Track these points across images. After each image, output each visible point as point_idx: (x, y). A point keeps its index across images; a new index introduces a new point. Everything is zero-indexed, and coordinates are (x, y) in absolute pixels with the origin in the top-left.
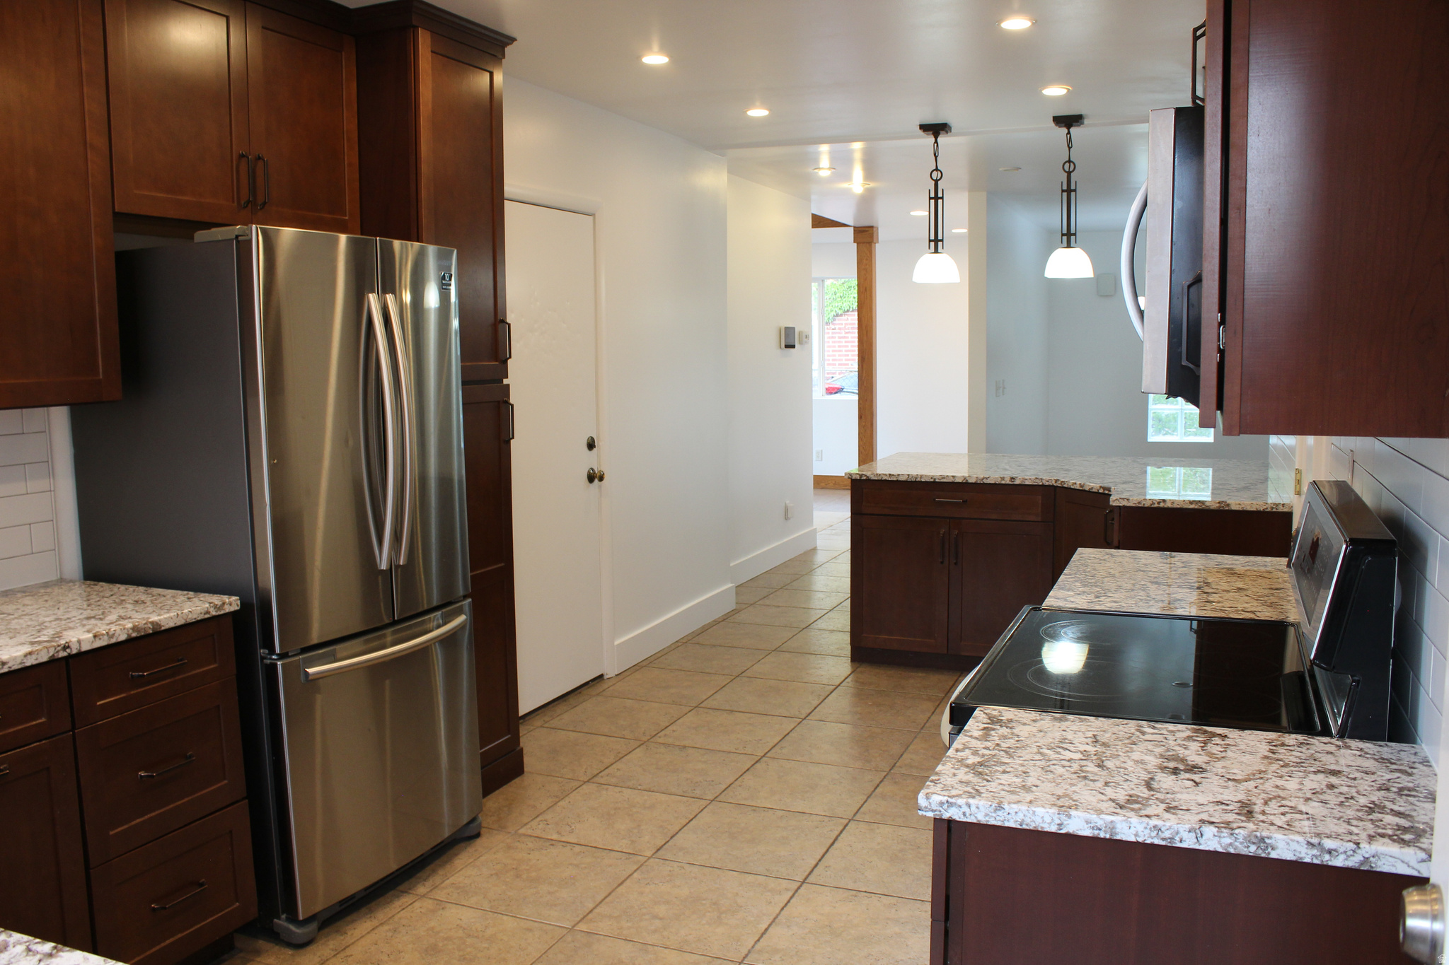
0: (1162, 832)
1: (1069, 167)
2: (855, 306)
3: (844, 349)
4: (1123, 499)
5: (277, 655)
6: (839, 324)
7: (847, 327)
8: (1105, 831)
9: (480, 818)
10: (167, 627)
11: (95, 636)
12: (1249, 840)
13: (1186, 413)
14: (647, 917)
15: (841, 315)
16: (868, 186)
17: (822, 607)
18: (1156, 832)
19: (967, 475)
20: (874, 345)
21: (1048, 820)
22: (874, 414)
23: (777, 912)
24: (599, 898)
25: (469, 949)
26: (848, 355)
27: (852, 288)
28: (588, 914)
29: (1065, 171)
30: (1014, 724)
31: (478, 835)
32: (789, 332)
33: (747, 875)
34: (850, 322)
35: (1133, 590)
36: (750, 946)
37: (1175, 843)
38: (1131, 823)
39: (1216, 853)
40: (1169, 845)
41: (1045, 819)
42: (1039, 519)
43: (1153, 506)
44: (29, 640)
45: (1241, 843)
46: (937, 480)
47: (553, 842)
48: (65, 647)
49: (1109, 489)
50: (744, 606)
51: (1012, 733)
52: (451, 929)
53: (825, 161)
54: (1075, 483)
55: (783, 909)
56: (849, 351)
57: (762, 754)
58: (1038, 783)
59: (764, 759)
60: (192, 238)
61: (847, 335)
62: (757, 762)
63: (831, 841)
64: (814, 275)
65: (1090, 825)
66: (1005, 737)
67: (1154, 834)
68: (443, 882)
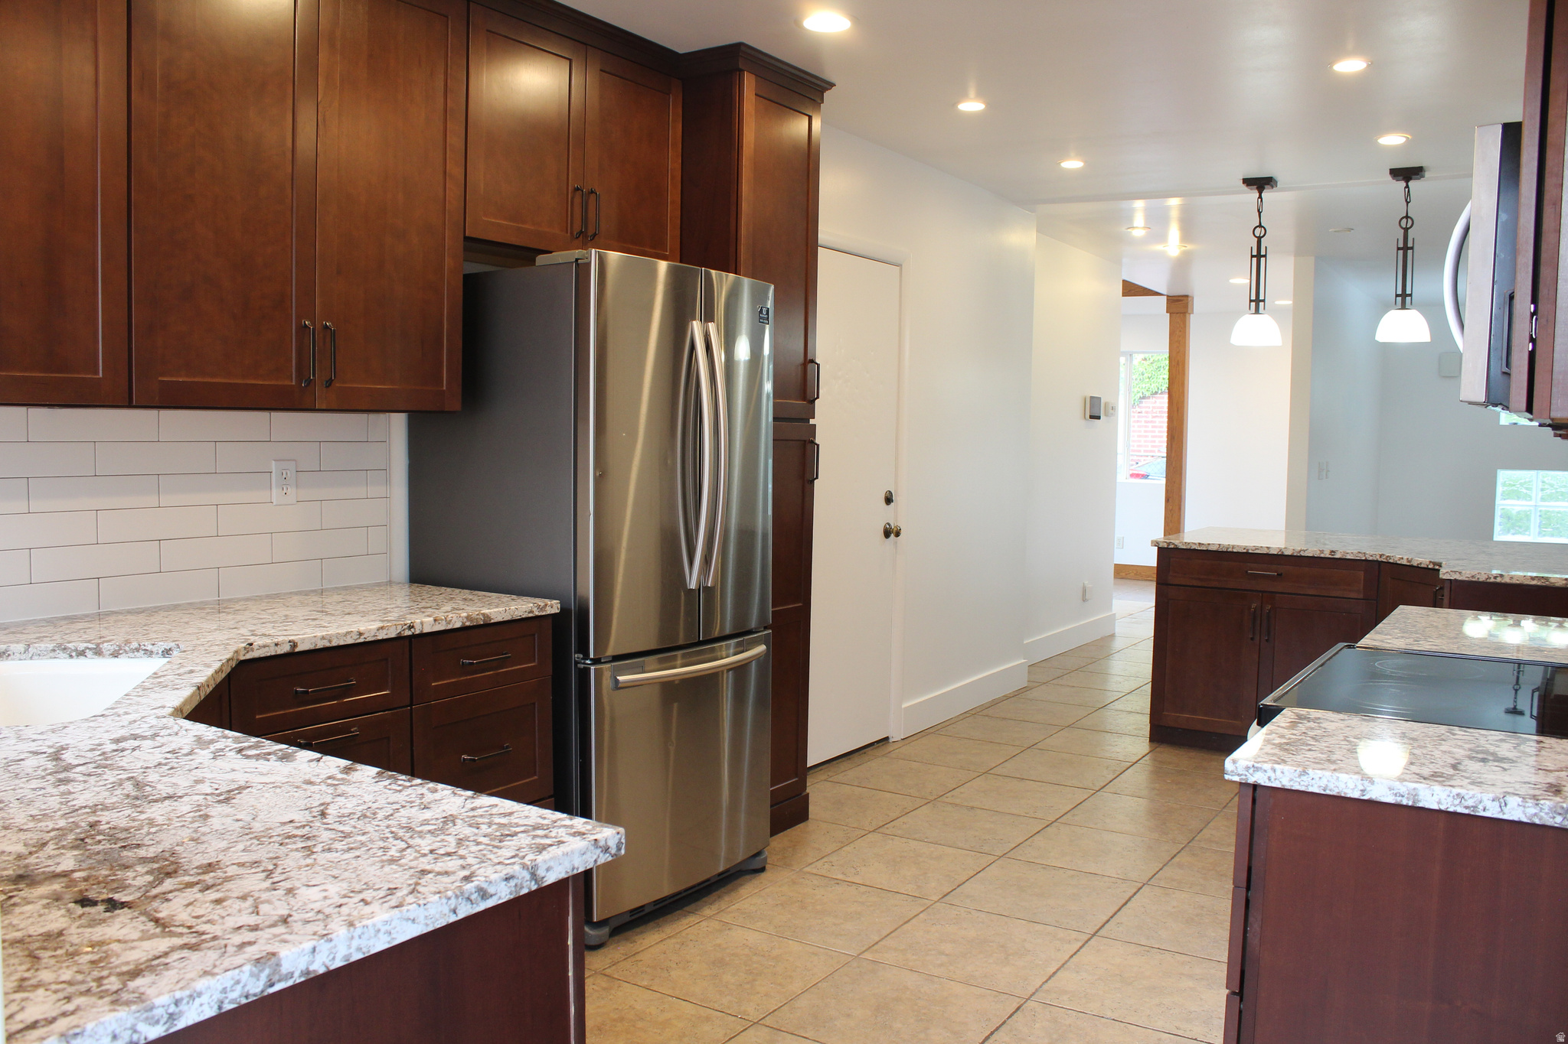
0: (1465, 800)
1: (1407, 222)
2: (1165, 386)
3: (1150, 434)
4: (1455, 572)
5: (591, 660)
6: (1147, 407)
7: (1155, 411)
8: (1407, 798)
9: (766, 853)
10: (496, 620)
11: (435, 620)
12: (1555, 811)
13: (1540, 511)
14: (933, 952)
15: (1149, 398)
16: (1184, 248)
17: (1119, 690)
18: (1459, 800)
19: (1283, 547)
20: (1185, 422)
21: (1351, 785)
22: (1183, 497)
23: (1066, 958)
24: (885, 933)
25: (755, 965)
26: (1154, 442)
27: (1162, 369)
28: (873, 945)
29: (1402, 228)
30: (1321, 721)
31: (763, 870)
32: (1095, 401)
33: (1036, 924)
34: (1158, 405)
35: (1456, 638)
36: (1038, 986)
37: (1478, 812)
38: (1433, 790)
39: (1520, 823)
40: (1472, 813)
41: (1348, 784)
42: (1361, 596)
43: (1488, 580)
44: (379, 618)
45: (1547, 814)
46: (1250, 551)
47: (838, 881)
48: (411, 627)
49: (1440, 565)
50: (1035, 684)
51: (1320, 727)
52: (737, 947)
53: (1139, 220)
54: (1402, 558)
55: (1072, 956)
56: (1156, 437)
57: (1054, 820)
58: (1343, 758)
59: (1055, 823)
60: (534, 261)
61: (1154, 419)
62: (1047, 826)
63: (1124, 901)
64: (1123, 349)
65: (1392, 791)
66: (1312, 729)
67: (1457, 802)
68: (729, 907)
